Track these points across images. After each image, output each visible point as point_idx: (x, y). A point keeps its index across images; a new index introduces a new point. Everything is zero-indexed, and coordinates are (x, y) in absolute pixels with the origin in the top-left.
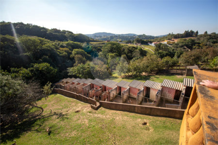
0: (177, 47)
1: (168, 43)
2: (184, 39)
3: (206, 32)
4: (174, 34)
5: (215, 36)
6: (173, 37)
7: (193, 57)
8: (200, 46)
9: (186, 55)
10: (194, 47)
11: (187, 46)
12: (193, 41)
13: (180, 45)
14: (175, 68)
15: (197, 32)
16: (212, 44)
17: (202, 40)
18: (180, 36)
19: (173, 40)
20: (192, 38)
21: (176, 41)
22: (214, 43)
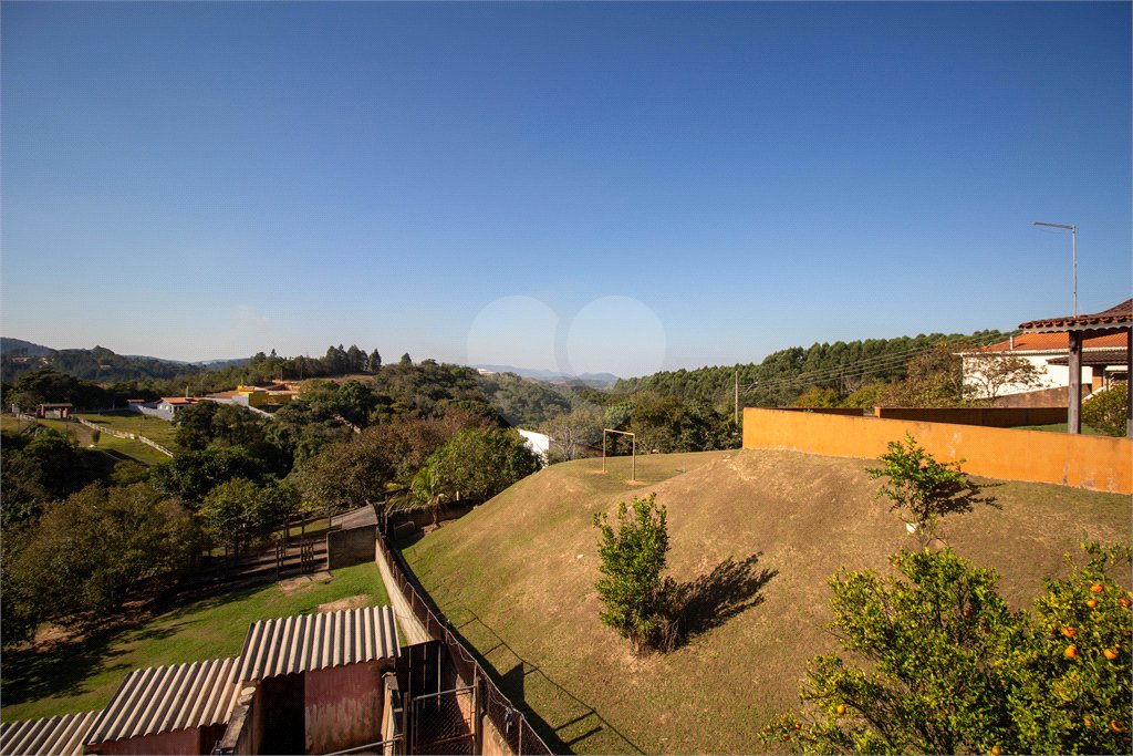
0: (303, 421)
1: (252, 399)
2: (328, 380)
3: (407, 358)
4: (281, 360)
5: (434, 374)
6: (277, 370)
7: (359, 467)
8: (392, 411)
9: (330, 459)
10: (373, 416)
11: (344, 411)
12: (364, 391)
13: (315, 408)
14: (295, 531)
15: (376, 356)
16: (430, 403)
17: (397, 388)
18: (310, 370)
19: (283, 388)
20: (362, 379)
21: (295, 390)
22: (436, 396)
